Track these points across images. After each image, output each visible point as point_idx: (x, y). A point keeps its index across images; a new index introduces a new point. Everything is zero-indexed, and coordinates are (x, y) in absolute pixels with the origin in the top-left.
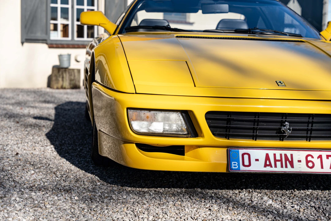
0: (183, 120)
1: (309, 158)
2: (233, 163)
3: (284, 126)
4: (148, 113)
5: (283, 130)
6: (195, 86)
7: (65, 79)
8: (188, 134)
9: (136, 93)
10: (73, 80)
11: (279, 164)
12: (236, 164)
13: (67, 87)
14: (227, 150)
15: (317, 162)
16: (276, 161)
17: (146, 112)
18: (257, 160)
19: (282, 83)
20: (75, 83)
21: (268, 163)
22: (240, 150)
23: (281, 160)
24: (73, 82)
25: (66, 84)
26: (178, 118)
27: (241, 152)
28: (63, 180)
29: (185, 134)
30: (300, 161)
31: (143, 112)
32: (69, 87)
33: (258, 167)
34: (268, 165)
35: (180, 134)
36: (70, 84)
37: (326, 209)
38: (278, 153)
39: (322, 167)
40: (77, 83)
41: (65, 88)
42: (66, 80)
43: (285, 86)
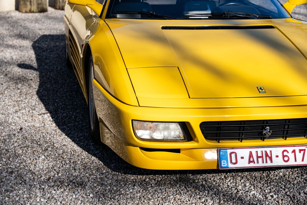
0: (180, 130)
1: (285, 153)
2: (222, 161)
3: (265, 130)
4: (150, 125)
5: (264, 133)
6: (189, 98)
7: (32, 4)
8: (185, 139)
9: (139, 106)
10: (41, 4)
11: (260, 160)
12: (225, 162)
13: (35, 11)
14: (217, 150)
15: (291, 156)
16: (258, 157)
17: (149, 123)
18: (242, 158)
19: (262, 89)
20: (43, 7)
21: (251, 160)
22: (228, 150)
23: (262, 157)
24: (40, 6)
25: (34, 8)
26: (176, 128)
27: (229, 151)
28: (72, 167)
29: (182, 140)
30: (277, 156)
31: (146, 123)
32: (37, 11)
33: (243, 164)
34: (252, 162)
35: (178, 140)
36: (38, 8)
37: (300, 200)
38: (259, 150)
39: (296, 161)
40: (44, 6)
41: (33, 12)
42: (34, 4)
43: (265, 92)
